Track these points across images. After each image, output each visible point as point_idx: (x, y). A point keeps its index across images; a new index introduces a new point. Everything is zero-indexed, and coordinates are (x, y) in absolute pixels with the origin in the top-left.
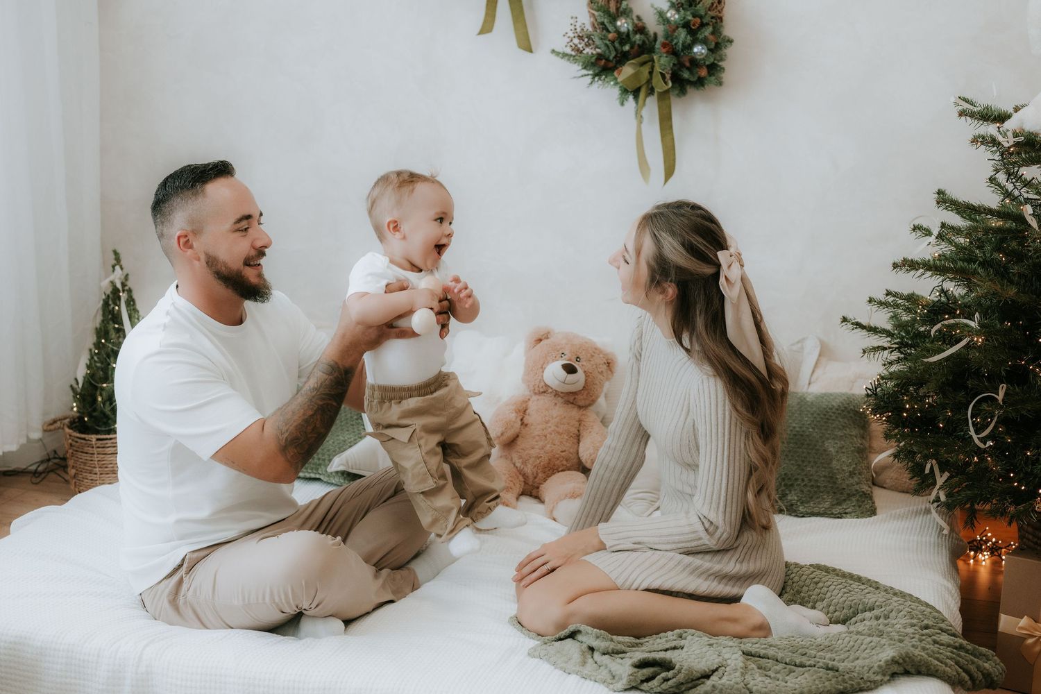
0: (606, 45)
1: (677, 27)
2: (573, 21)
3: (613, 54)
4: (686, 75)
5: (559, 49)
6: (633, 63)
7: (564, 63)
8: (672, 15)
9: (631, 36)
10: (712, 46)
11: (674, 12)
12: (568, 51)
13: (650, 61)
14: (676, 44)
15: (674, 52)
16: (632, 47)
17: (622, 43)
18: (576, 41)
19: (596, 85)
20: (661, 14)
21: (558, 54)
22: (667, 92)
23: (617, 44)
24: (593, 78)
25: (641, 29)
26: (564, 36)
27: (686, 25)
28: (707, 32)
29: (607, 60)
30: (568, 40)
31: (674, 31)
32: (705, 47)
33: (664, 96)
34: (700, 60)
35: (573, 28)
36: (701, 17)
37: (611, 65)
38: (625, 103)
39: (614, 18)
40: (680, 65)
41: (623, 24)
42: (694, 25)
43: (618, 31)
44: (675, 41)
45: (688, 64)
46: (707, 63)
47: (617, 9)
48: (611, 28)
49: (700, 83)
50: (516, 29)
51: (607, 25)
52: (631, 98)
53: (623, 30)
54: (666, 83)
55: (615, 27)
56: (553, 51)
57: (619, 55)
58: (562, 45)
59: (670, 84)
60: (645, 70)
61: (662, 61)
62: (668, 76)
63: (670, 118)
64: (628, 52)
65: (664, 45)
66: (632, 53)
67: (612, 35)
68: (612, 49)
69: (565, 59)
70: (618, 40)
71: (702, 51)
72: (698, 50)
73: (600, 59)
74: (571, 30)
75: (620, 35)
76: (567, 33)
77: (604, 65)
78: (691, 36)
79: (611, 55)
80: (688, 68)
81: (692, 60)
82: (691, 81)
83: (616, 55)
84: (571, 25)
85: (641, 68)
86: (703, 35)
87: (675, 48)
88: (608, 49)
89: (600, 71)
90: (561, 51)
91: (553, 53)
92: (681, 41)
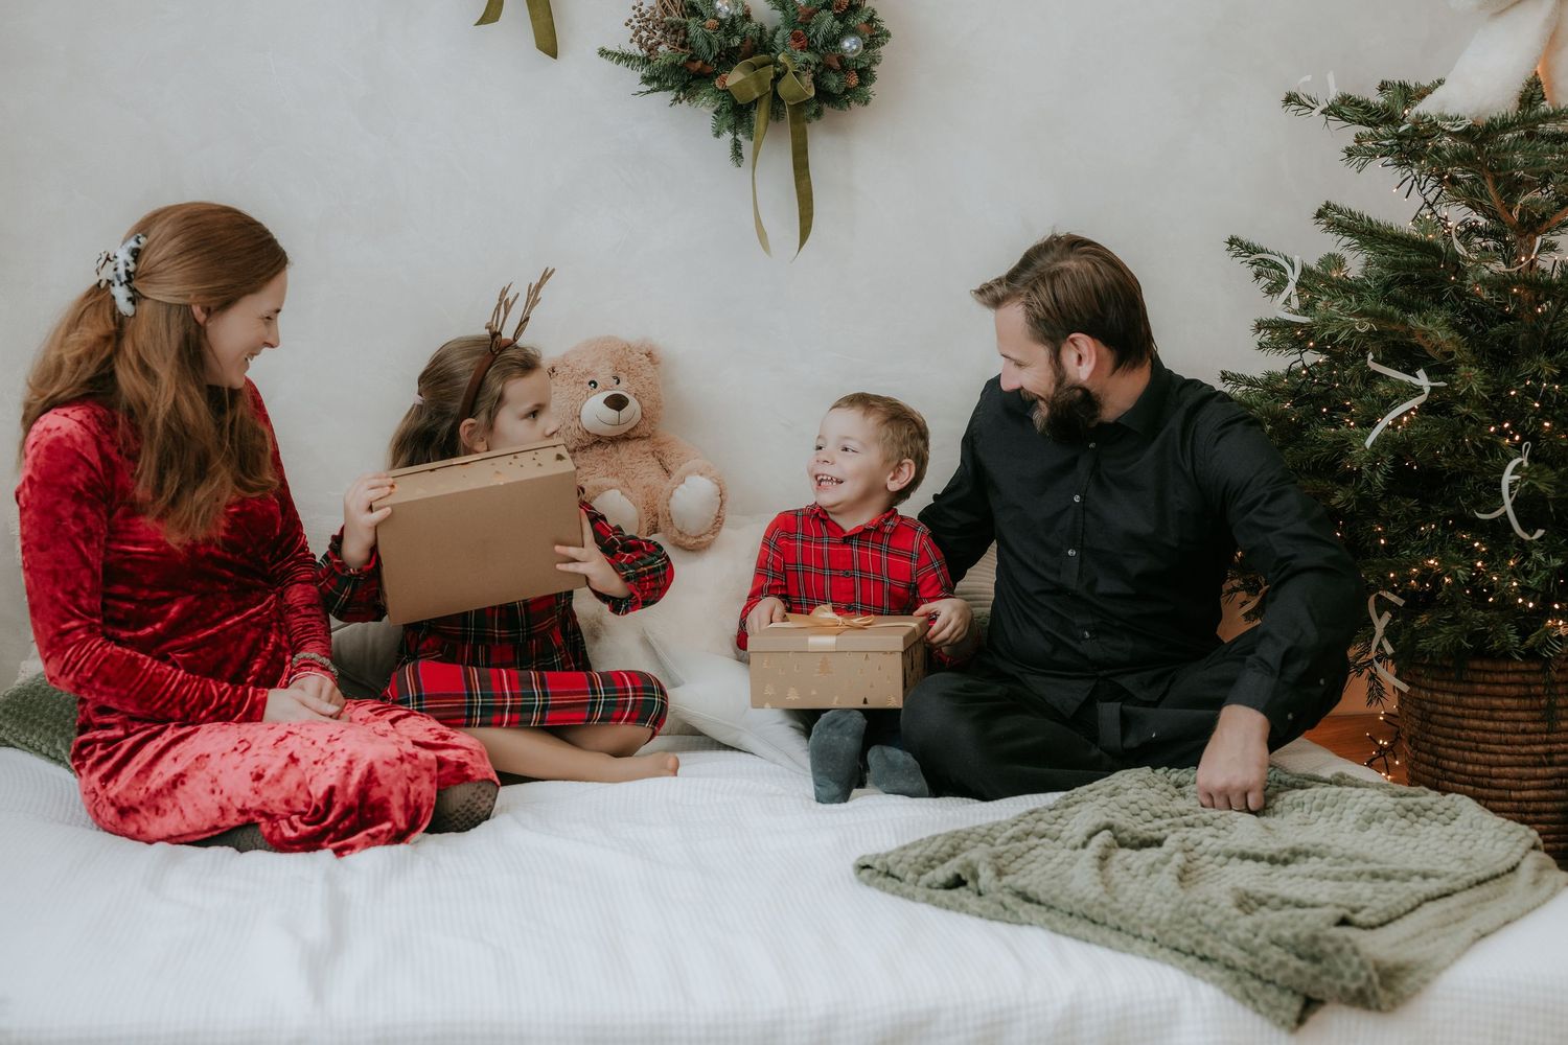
1: (815, 10)
2: (636, 3)
3: (717, 50)
4: (833, 82)
5: (615, 47)
6: (743, 66)
9: (739, 24)
10: (868, 40)
12: (634, 49)
13: (770, 64)
14: (815, 35)
15: (812, 48)
16: (743, 40)
17: (728, 35)
21: (612, 56)
23: (720, 36)
25: (747, 17)
26: (627, 25)
27: (828, 7)
28: (863, 17)
29: (706, 63)
30: (633, 32)
31: (811, 15)
32: (858, 40)
33: (800, 114)
34: (852, 60)
35: (636, 12)
37: (709, 69)
40: (825, 66)
41: (723, 5)
42: (839, 7)
43: (717, 17)
44: (813, 31)
45: (837, 65)
46: (859, 66)
48: (707, 11)
49: (846, 99)
50: (534, 18)
51: (702, 6)
53: (722, 16)
54: (808, 90)
55: (714, 9)
56: (603, 53)
57: (723, 53)
59: (814, 92)
60: (768, 75)
64: (737, 49)
66: (742, 50)
67: (711, 22)
68: (715, 42)
69: (622, 64)
70: (723, 30)
71: (855, 47)
72: (850, 44)
73: (692, 59)
74: (635, 16)
75: (722, 22)
76: (631, 21)
77: (699, 70)
78: (841, 22)
79: (710, 53)
80: (835, 71)
81: (841, 59)
82: (834, 94)
83: (719, 54)
84: (634, 8)
85: (760, 70)
86: (857, 21)
87: (813, 42)
88: (709, 43)
89: (689, 81)
90: (617, 50)
91: (602, 56)
92: (824, 29)
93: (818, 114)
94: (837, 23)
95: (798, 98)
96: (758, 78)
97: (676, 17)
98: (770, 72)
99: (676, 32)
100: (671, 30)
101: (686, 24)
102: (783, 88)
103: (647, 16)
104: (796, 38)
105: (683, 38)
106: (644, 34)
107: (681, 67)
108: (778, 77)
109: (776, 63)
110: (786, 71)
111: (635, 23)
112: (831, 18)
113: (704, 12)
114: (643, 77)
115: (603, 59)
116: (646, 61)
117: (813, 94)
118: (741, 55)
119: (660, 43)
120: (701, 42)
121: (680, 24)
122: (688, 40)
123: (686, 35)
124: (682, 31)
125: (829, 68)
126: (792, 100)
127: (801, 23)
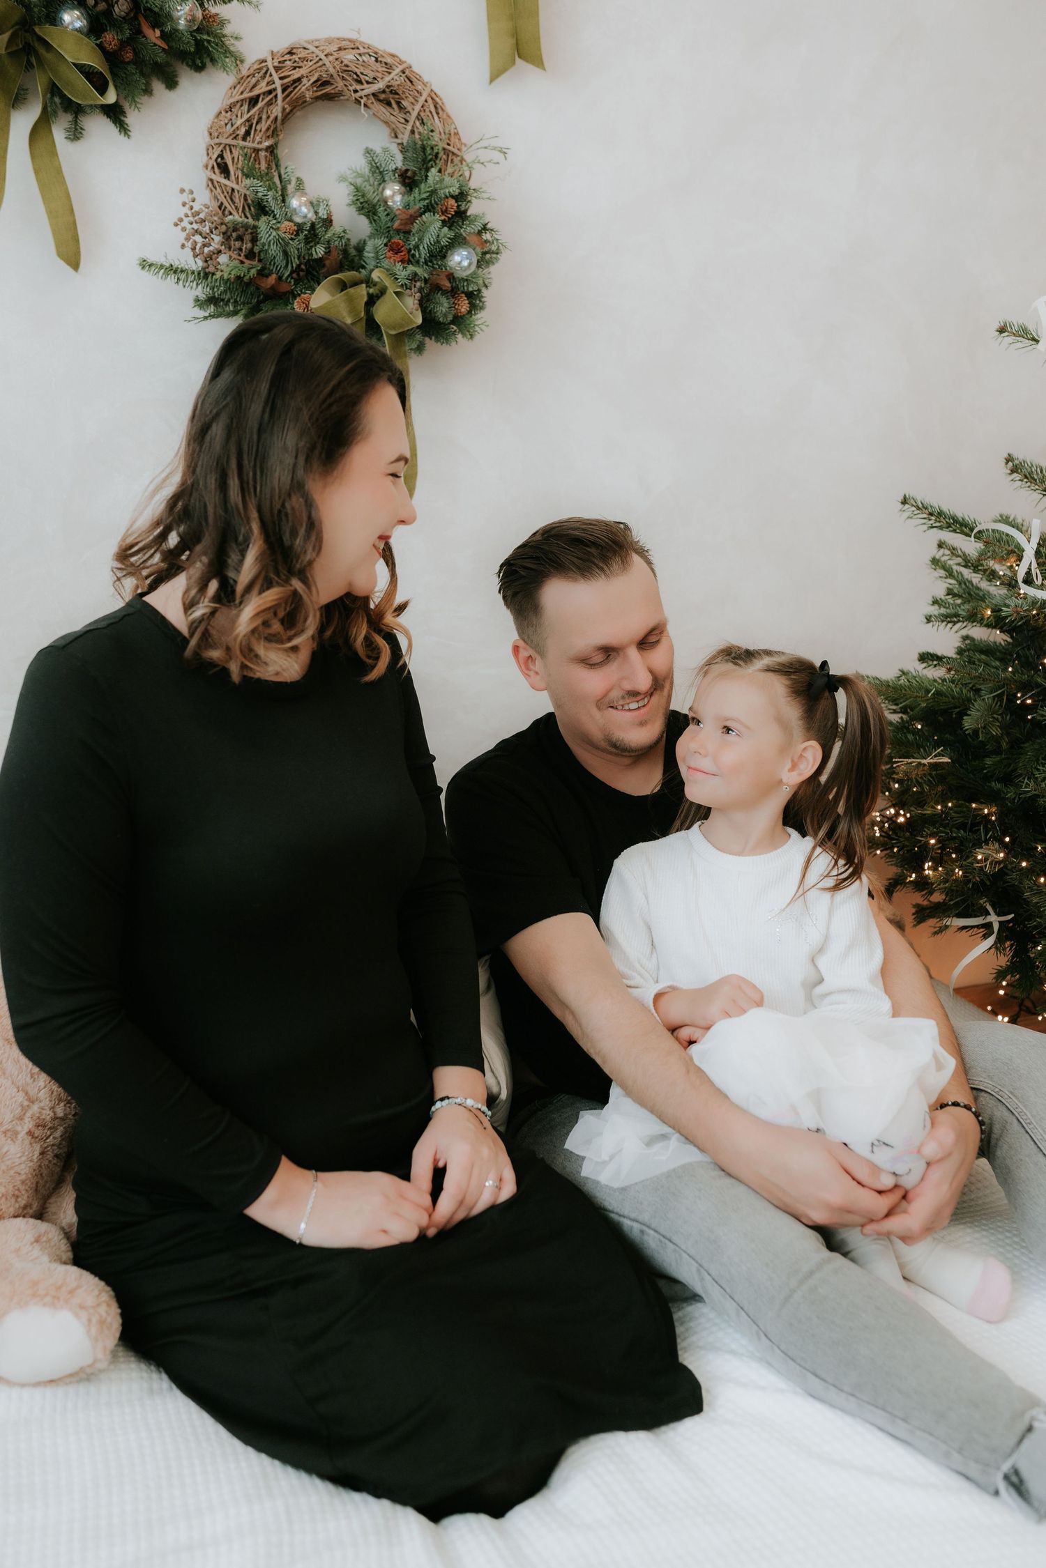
0: (280, 244)
1: (420, 214)
2: (186, 197)
3: (295, 262)
4: (443, 307)
5: (157, 258)
6: (330, 286)
7: (167, 287)
8: (393, 193)
9: (320, 231)
10: (479, 254)
11: (397, 187)
12: (187, 259)
13: (361, 282)
14: (416, 246)
16: (328, 251)
17: (308, 243)
21: (155, 268)
23: (300, 244)
25: (328, 222)
29: (281, 277)
30: (184, 235)
31: (412, 219)
32: (473, 253)
34: (462, 280)
35: (186, 210)
36: (456, 198)
37: (284, 287)
40: (435, 285)
41: (299, 206)
42: (445, 211)
43: (295, 220)
44: (413, 241)
45: (444, 285)
46: (470, 287)
48: (280, 211)
50: (51, 214)
51: (272, 204)
53: (298, 220)
55: (290, 208)
56: (145, 265)
57: (303, 267)
62: (414, 305)
64: (320, 261)
65: (396, 247)
66: (327, 263)
67: (286, 225)
68: (293, 251)
69: (172, 278)
70: (302, 236)
71: (465, 263)
72: (461, 260)
73: (262, 273)
74: (187, 216)
75: (300, 227)
76: (181, 220)
77: (272, 287)
78: (450, 228)
79: (286, 266)
80: (445, 293)
81: (451, 277)
82: (440, 323)
83: (299, 266)
84: (184, 204)
85: (351, 290)
86: (468, 230)
87: (414, 256)
88: (285, 253)
89: (259, 303)
90: (162, 260)
91: (143, 268)
92: (429, 238)
93: (420, 349)
94: (446, 229)
95: (401, 326)
96: (351, 301)
97: (237, 217)
98: (362, 292)
99: (240, 238)
100: (234, 235)
101: (255, 227)
102: (382, 312)
103: (202, 216)
104: (395, 249)
105: (249, 245)
106: (198, 238)
107: (248, 284)
108: (372, 301)
109: (368, 282)
110: (383, 292)
111: (185, 224)
112: (439, 224)
113: (277, 211)
114: (197, 300)
115: (144, 273)
116: (205, 275)
117: (419, 321)
118: (324, 270)
119: (219, 252)
120: (274, 250)
121: (246, 227)
122: (256, 250)
123: (254, 240)
124: (247, 237)
125: (437, 288)
126: (394, 328)
127: (398, 231)
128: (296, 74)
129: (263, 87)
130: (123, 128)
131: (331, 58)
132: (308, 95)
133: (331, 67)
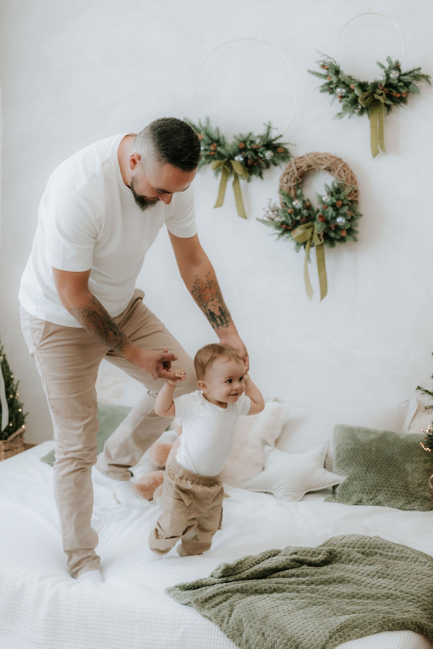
0: (286, 216)
1: (328, 206)
2: (269, 201)
3: (291, 221)
4: (332, 235)
5: (261, 218)
6: (301, 228)
7: (263, 226)
8: (327, 199)
9: (302, 211)
10: (349, 217)
11: (327, 197)
12: (266, 219)
13: (312, 226)
14: (327, 216)
15: (326, 221)
16: (302, 218)
17: (296, 215)
18: (270, 213)
19: (281, 240)
20: (320, 198)
21: (260, 221)
22: (322, 245)
23: (293, 216)
24: (280, 236)
26: (263, 210)
27: (333, 205)
28: (345, 209)
29: (287, 225)
30: (266, 212)
31: (326, 208)
32: (344, 218)
33: (320, 247)
34: (342, 226)
35: (269, 205)
36: (342, 201)
37: (290, 228)
38: (299, 250)
39: (291, 200)
40: (330, 229)
41: (298, 204)
42: (338, 205)
43: (294, 208)
44: (327, 214)
45: (333, 229)
46: (346, 228)
47: (296, 194)
48: (290, 206)
49: (342, 240)
50: (237, 205)
51: (288, 204)
52: (302, 247)
54: (321, 240)
55: (292, 205)
56: (258, 219)
57: (294, 222)
58: (262, 215)
59: (323, 240)
60: (309, 231)
61: (318, 227)
62: (322, 235)
63: (323, 261)
64: (299, 220)
65: (320, 217)
66: (302, 221)
67: (290, 210)
70: (294, 213)
71: (342, 221)
72: (340, 220)
75: (296, 210)
76: (265, 208)
77: (285, 228)
81: (336, 226)
82: (336, 239)
84: (268, 203)
87: (327, 219)
92: (330, 215)
98: (311, 230)
109: (314, 226)
111: (267, 209)
115: (258, 221)
118: (300, 223)
127: (324, 211)
128: (300, 165)
129: (291, 169)
130: (262, 178)
131: (311, 159)
132: (306, 170)
133: (311, 162)
